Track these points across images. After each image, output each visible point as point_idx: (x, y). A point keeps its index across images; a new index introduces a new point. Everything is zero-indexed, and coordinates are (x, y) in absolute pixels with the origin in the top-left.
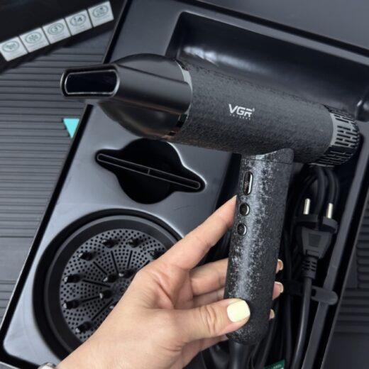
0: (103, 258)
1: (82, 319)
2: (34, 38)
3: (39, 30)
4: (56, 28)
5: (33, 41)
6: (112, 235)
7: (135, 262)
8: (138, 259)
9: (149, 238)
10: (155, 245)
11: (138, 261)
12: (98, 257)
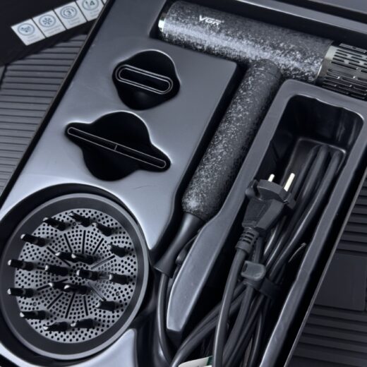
0: (75, 233)
1: (29, 285)
2: (48, 21)
3: (51, 13)
4: (69, 12)
5: (47, 25)
6: (92, 215)
7: (102, 251)
8: (106, 250)
9: (124, 233)
10: (126, 243)
11: (104, 252)
12: (70, 230)
